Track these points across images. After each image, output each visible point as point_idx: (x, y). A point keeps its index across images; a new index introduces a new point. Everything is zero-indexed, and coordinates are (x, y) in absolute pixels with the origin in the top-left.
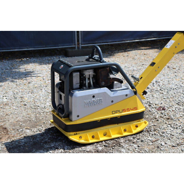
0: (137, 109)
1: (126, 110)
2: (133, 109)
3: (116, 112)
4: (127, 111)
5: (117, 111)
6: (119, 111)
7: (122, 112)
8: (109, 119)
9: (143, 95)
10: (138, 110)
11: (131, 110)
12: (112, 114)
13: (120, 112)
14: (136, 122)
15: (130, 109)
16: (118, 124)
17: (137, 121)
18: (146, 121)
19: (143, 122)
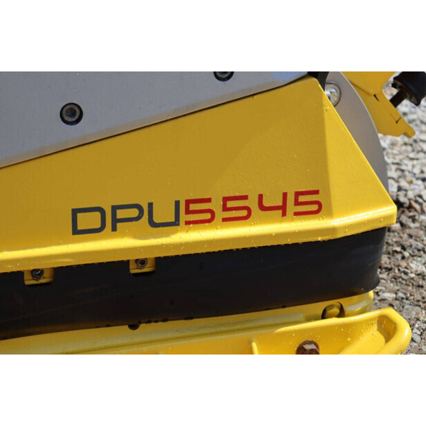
0: (318, 209)
1: (216, 205)
2: (283, 208)
3: (115, 221)
4: (220, 214)
5: (121, 214)
6: (145, 215)
7: (176, 223)
8: (37, 273)
9: (396, 101)
10: (330, 214)
11: (263, 208)
12: (76, 231)
13: (153, 224)
14: (309, 319)
15: (252, 203)
16: (134, 327)
17: (319, 307)
18: (391, 312)
19: (368, 322)
